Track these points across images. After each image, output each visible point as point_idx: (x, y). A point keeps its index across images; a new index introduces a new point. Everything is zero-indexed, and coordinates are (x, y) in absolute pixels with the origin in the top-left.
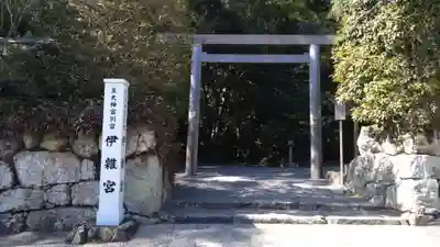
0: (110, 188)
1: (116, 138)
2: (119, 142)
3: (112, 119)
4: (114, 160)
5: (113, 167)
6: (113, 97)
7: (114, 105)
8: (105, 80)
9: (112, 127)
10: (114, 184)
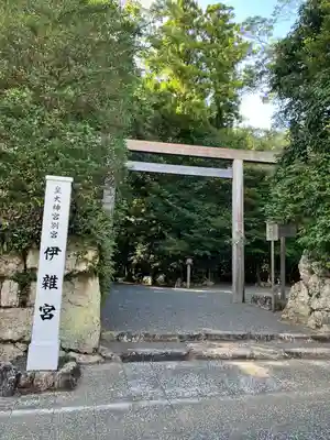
0: (47, 314)
1: (57, 249)
2: (62, 254)
3: (54, 225)
4: (55, 278)
5: (53, 286)
6: (57, 198)
7: (58, 208)
8: (48, 177)
9: (54, 235)
10: (53, 309)
